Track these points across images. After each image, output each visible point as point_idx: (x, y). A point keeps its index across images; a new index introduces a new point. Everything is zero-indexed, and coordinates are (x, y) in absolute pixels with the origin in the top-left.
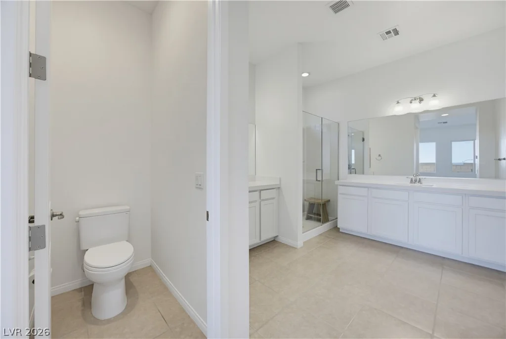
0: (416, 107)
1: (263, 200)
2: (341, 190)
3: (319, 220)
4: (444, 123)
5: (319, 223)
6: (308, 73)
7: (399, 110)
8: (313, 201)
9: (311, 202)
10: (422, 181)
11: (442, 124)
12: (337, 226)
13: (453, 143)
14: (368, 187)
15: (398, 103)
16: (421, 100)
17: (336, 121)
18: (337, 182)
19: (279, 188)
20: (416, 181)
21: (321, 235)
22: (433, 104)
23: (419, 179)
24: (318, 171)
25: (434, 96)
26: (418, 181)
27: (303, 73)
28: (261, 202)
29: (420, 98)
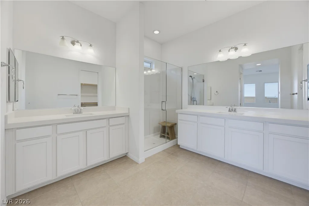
0: (233, 55)
1: (111, 126)
2: (180, 117)
3: (168, 138)
4: (260, 71)
5: (168, 140)
6: (158, 31)
7: (221, 57)
8: (164, 124)
9: (163, 125)
10: (237, 110)
11: (259, 72)
12: (177, 144)
13: (265, 84)
14: (198, 115)
15: (220, 51)
16: (236, 49)
17: (180, 67)
18: (177, 111)
19: (128, 116)
20: (232, 110)
21: (164, 151)
22: (245, 51)
23: (235, 108)
24: (163, 102)
25: (245, 45)
26: (234, 110)
27: (155, 30)
28: (110, 127)
29: (235, 47)
